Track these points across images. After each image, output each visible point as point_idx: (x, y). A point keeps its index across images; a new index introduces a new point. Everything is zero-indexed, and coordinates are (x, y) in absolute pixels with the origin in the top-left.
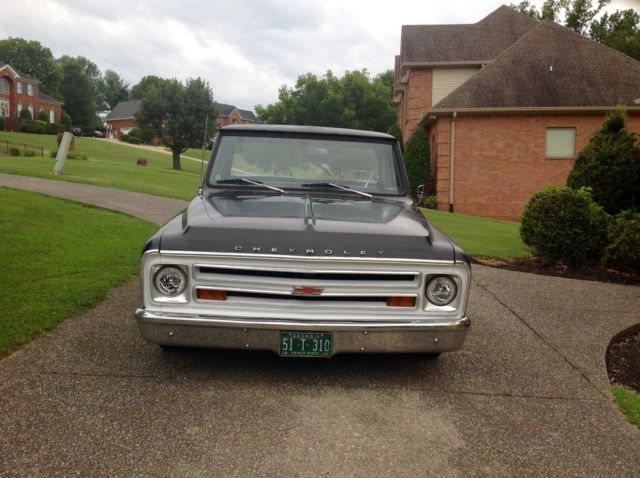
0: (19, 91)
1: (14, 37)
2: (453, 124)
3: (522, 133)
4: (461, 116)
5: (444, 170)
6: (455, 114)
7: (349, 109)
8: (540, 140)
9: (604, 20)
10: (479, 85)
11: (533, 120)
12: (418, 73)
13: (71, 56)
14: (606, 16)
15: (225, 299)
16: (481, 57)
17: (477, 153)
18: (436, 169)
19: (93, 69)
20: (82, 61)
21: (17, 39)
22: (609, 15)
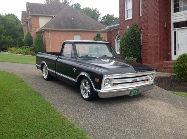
2: (49, 33)
3: (68, 36)
4: (51, 30)
5: (48, 46)
6: (50, 30)
7: (2, 26)
8: (72, 38)
9: (73, 5)
10: (55, 22)
11: (70, 33)
12: (34, 17)
14: (73, 4)
15: (117, 85)
16: (53, 14)
17: (57, 41)
18: (46, 46)
22: (74, 4)
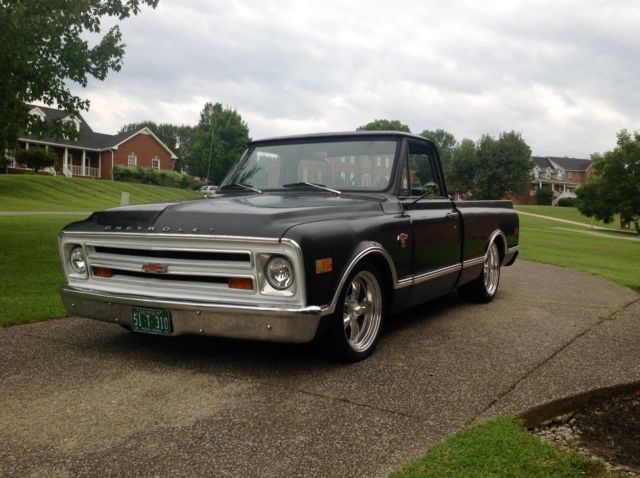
0: (379, 164)
1: (379, 119)
13: (430, 130)
15: (110, 276)
19: (450, 139)
20: (440, 134)
21: (382, 121)
